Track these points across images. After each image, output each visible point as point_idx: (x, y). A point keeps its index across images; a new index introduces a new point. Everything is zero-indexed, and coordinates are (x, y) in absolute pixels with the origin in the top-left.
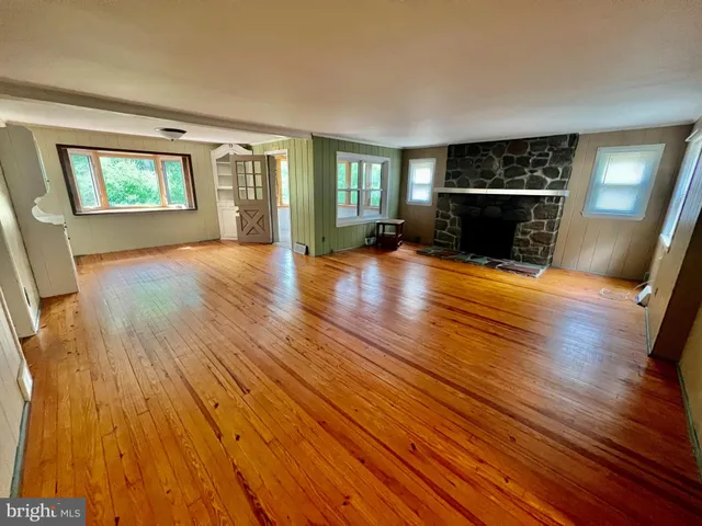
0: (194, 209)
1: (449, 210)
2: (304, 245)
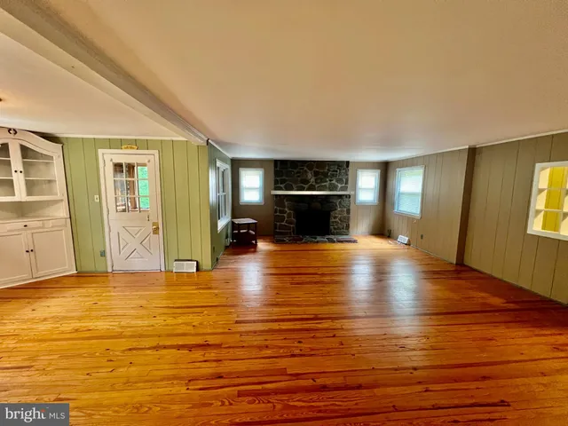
1: (284, 207)
2: (191, 260)
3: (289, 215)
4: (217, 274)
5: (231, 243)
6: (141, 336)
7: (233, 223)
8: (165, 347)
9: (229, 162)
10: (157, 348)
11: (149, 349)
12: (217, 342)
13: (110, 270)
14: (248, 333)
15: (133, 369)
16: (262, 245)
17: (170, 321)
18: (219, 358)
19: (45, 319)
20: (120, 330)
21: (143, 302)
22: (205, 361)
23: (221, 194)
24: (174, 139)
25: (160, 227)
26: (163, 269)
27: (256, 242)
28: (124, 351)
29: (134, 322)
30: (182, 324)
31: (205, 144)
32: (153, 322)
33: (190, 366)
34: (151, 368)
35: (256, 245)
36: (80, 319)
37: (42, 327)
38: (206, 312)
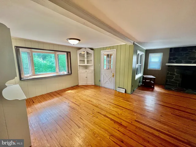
0: (70, 74)
1: (174, 72)
2: (123, 88)
3: (176, 77)
4: (132, 96)
5: (141, 85)
6: (102, 109)
7: (143, 77)
8: (107, 117)
9: (145, 51)
10: (105, 116)
11: (103, 115)
12: (125, 125)
13: (101, 86)
14: (140, 128)
15: (97, 119)
16: (157, 89)
17: (111, 108)
18: (125, 133)
19: (85, 95)
20: (98, 105)
21: (106, 99)
22: (119, 131)
23: (139, 64)
24: (121, 44)
25: (115, 75)
26: (114, 89)
27: (154, 87)
28: (97, 112)
29: (102, 104)
30: (115, 111)
31: (133, 44)
32: (106, 106)
33: (113, 129)
34: (101, 122)
35: (154, 88)
36: (91, 98)
37: (84, 97)
38: (124, 110)
